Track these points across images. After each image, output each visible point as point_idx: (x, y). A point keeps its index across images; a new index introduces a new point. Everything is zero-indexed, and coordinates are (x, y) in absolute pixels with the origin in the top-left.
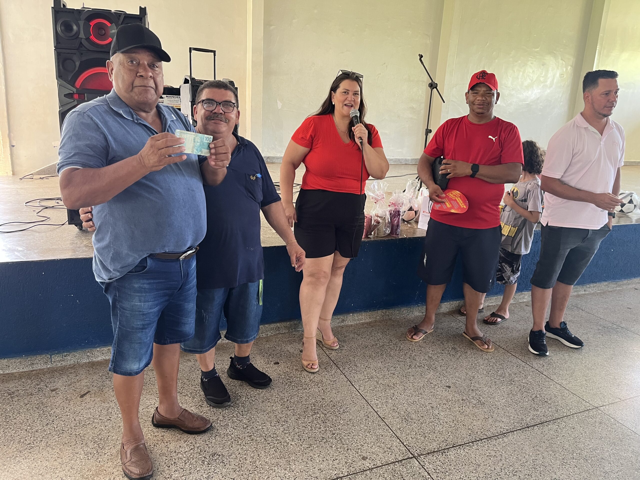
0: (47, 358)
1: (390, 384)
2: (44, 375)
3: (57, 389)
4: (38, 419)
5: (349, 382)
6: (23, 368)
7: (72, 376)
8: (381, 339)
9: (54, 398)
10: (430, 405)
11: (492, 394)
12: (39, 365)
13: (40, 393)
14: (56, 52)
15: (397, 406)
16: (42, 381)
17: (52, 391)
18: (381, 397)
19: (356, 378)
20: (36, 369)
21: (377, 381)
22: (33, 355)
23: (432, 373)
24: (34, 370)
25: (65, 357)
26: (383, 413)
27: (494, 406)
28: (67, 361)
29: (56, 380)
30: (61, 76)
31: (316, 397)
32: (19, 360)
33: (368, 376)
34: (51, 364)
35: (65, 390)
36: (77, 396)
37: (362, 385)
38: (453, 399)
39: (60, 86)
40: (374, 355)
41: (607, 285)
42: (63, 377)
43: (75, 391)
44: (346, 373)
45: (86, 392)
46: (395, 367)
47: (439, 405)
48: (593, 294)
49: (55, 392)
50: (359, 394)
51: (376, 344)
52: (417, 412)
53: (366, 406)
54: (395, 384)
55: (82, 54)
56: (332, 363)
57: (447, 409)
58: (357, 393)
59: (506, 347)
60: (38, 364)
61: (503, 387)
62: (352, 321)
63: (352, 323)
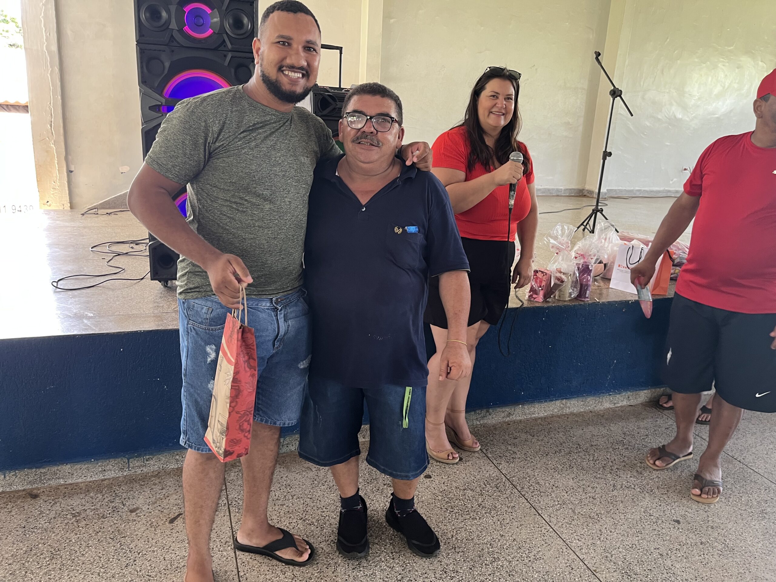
0: (124, 462)
1: (593, 514)
2: (120, 486)
3: (138, 509)
4: (114, 556)
5: (533, 509)
6: (91, 477)
7: (157, 488)
8: (564, 442)
9: (135, 523)
10: (658, 551)
11: (741, 534)
12: (113, 472)
13: (115, 515)
14: (138, 48)
15: (610, 551)
16: (116, 495)
17: (132, 511)
18: (583, 535)
19: (542, 503)
20: (109, 477)
21: (573, 508)
22: (105, 459)
23: (648, 499)
24: (106, 479)
25: (147, 461)
26: (593, 562)
27: (750, 555)
28: (149, 467)
29: (136, 495)
30: (145, 82)
31: (491, 531)
32: (86, 466)
33: (559, 500)
34: (129, 470)
35: (148, 511)
36: (165, 520)
37: (552, 515)
38: (688, 541)
39: (144, 96)
40: (560, 468)
42: (145, 490)
43: (162, 512)
44: (527, 494)
45: (176, 514)
46: (593, 488)
47: (669, 552)
49: (135, 513)
50: (551, 530)
51: (560, 450)
52: (640, 562)
53: (565, 550)
54: (600, 515)
55: (173, 51)
56: (504, 479)
57: (683, 558)
58: (549, 528)
59: (743, 459)
60: (111, 470)
61: (754, 523)
62: (521, 416)
63: (521, 418)
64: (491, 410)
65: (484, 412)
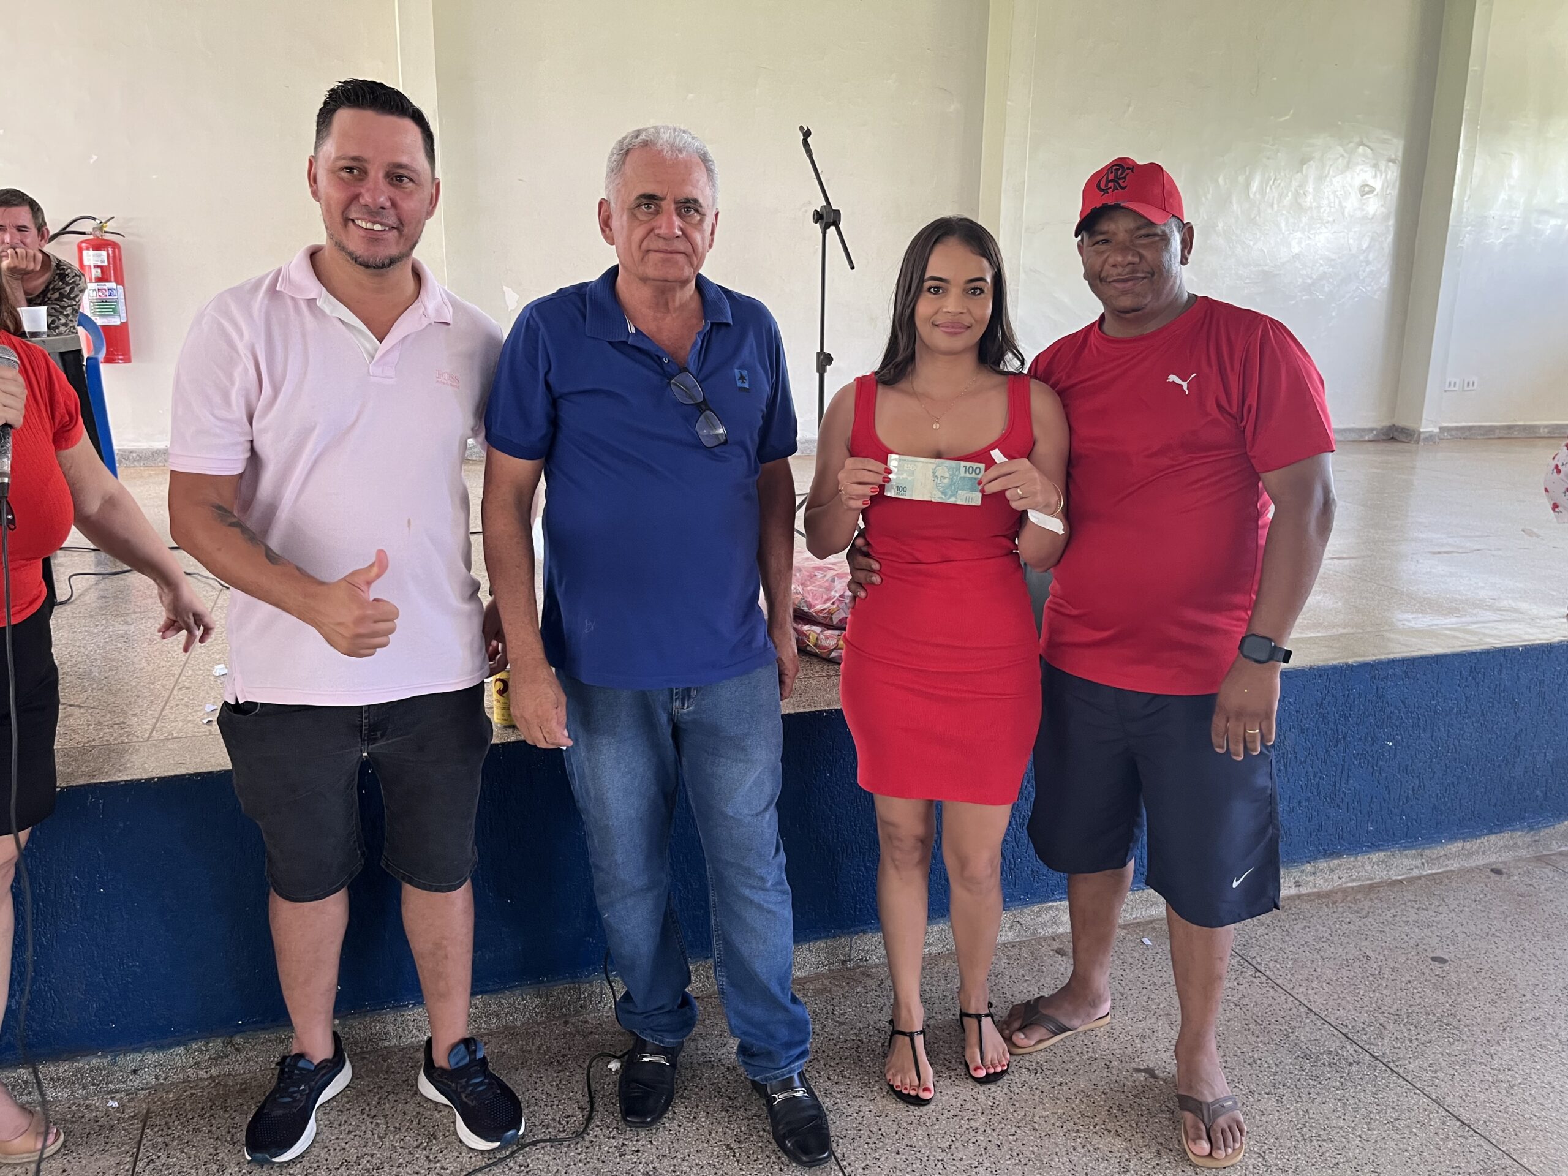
41: (1383, 862)
48: (1328, 894)
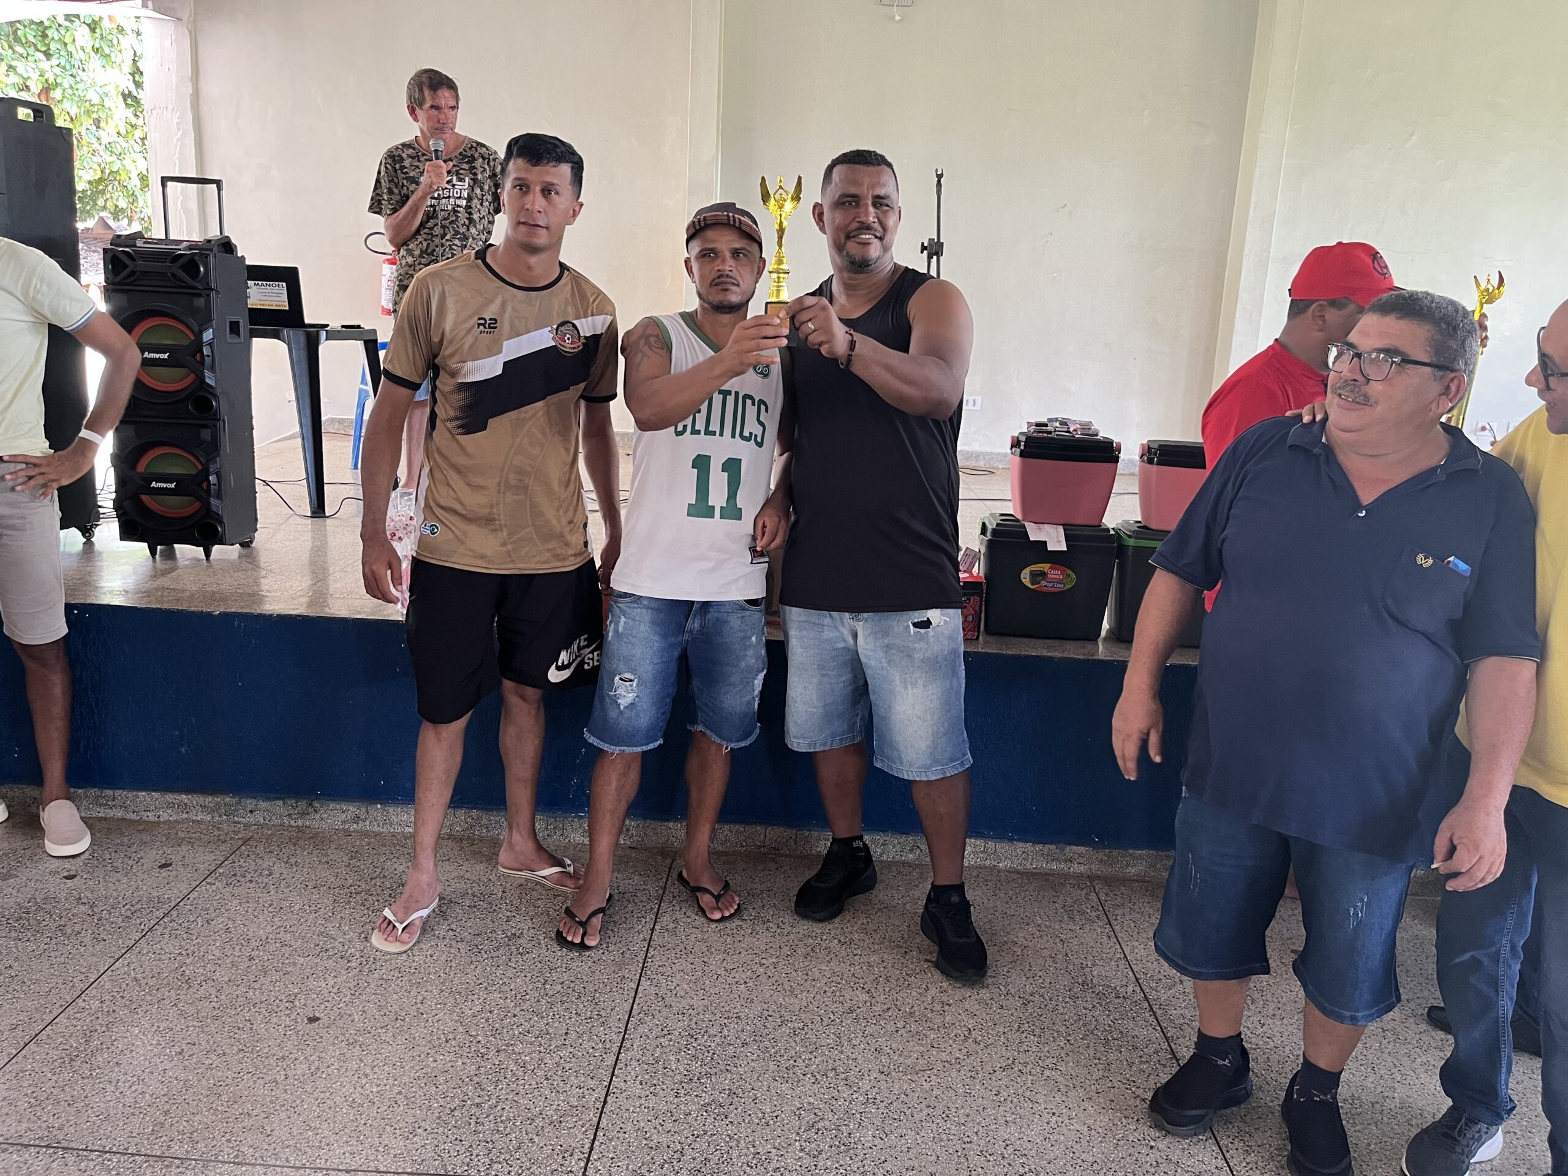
62: (381, 824)
63: (382, 830)
64: (316, 804)
65: (302, 805)
